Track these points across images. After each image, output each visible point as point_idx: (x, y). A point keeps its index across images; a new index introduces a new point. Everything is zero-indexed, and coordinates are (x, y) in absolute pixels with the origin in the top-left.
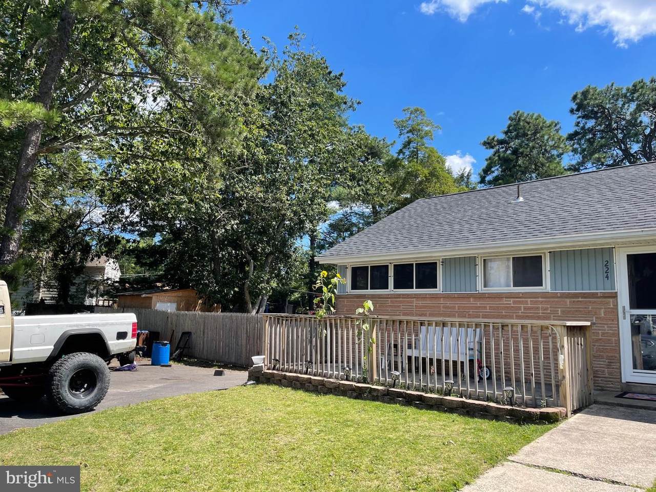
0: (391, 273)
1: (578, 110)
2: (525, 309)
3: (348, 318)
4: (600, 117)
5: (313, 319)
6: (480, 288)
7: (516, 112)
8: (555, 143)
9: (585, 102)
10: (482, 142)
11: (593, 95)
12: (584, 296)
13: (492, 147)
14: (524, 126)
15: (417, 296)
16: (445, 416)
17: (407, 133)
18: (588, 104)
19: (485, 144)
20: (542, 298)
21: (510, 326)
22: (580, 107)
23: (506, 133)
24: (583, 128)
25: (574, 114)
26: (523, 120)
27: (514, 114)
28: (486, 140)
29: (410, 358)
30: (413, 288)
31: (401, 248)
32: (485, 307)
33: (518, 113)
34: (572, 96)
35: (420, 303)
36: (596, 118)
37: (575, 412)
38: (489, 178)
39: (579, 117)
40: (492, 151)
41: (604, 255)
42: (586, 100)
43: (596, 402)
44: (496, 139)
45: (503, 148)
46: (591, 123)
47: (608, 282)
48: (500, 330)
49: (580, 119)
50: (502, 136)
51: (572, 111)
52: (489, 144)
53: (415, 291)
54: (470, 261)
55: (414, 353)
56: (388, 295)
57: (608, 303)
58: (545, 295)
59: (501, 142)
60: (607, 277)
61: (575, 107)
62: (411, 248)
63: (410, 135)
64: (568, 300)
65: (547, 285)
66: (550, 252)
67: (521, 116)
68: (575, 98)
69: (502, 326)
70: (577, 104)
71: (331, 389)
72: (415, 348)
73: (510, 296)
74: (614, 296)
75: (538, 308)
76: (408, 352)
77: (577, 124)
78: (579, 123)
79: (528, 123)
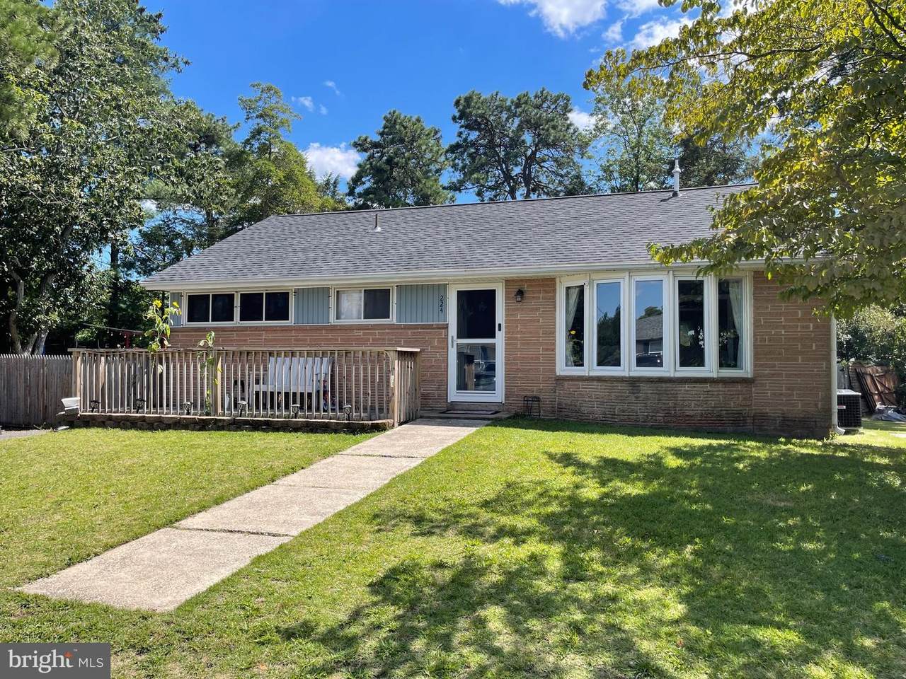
0: (237, 302)
1: (460, 118)
2: (373, 340)
3: (189, 350)
4: (483, 129)
5: (144, 354)
6: (332, 319)
7: (392, 111)
8: (433, 156)
9: (468, 110)
10: (352, 142)
11: (476, 103)
12: (423, 327)
13: (365, 150)
14: (400, 131)
15: (266, 329)
16: (289, 435)
17: (257, 117)
18: (471, 112)
19: (356, 145)
20: (388, 329)
21: (352, 353)
22: (463, 115)
23: (382, 134)
24: (465, 140)
25: (456, 122)
26: (401, 123)
27: (390, 113)
28: (356, 140)
29: (257, 394)
30: (262, 320)
31: (250, 276)
32: (337, 340)
33: (394, 112)
34: (455, 100)
35: (270, 336)
36: (480, 130)
37: (401, 424)
38: (359, 190)
39: (462, 127)
40: (366, 155)
41: (439, 290)
42: (469, 108)
43: (421, 417)
44: (369, 140)
45: (378, 153)
46: (474, 135)
47: (442, 315)
48: (344, 355)
49: (463, 129)
50: (377, 138)
51: (454, 118)
52: (360, 146)
53: (264, 323)
54: (324, 292)
55: (262, 388)
56: (234, 327)
57: (441, 334)
58: (391, 327)
59: (376, 145)
60: (441, 310)
61: (457, 115)
62: (260, 276)
63: (260, 121)
64: (410, 331)
65: (393, 319)
66: (397, 286)
67: (396, 118)
68: (457, 103)
69: (346, 353)
70: (459, 111)
71: (170, 425)
72: (263, 383)
73: (360, 328)
74: (446, 327)
75: (384, 339)
76: (256, 388)
77: (460, 134)
78: (461, 133)
79: (405, 128)
